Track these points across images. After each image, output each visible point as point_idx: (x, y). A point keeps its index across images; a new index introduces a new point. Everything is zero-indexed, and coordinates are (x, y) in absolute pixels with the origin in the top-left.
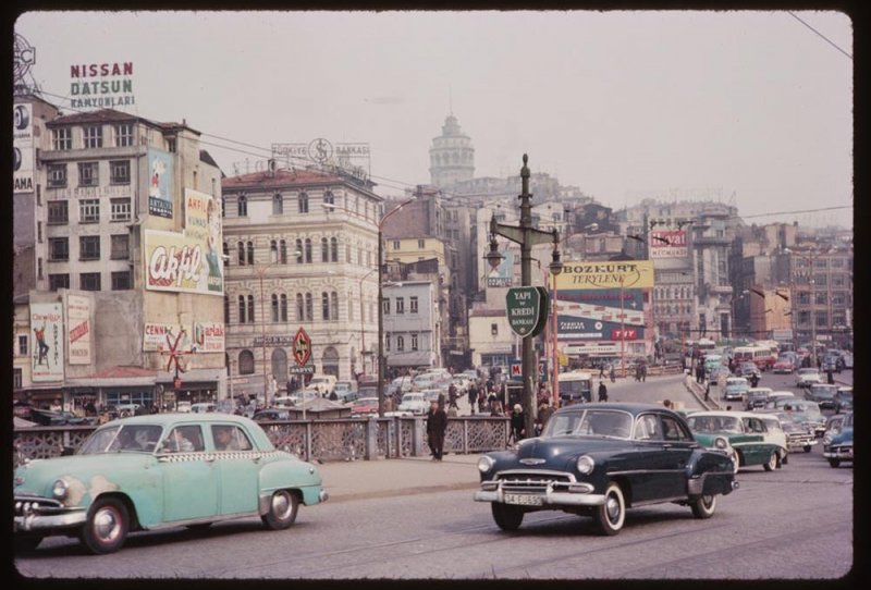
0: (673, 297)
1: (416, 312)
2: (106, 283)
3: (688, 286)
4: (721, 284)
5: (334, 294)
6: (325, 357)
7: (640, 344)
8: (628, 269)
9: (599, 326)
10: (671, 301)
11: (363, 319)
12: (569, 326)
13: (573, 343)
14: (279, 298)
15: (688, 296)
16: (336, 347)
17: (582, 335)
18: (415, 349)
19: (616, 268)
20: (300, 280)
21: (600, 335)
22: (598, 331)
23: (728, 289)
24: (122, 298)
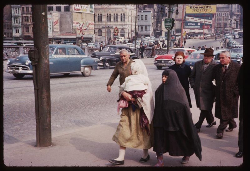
0: (223, 15)
1: (147, 19)
2: (63, 9)
3: (227, 13)
4: (237, 12)
5: (124, 14)
6: (121, 32)
7: (210, 30)
8: (209, 8)
9: (199, 24)
10: (222, 17)
11: (132, 21)
12: (190, 24)
13: (191, 29)
14: (109, 15)
15: (227, 15)
16: (124, 29)
17: (194, 27)
18: (146, 30)
19: (205, 7)
20: (115, 10)
21: (199, 27)
22: (198, 26)
23: (239, 13)
24: (67, 14)
